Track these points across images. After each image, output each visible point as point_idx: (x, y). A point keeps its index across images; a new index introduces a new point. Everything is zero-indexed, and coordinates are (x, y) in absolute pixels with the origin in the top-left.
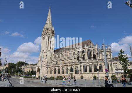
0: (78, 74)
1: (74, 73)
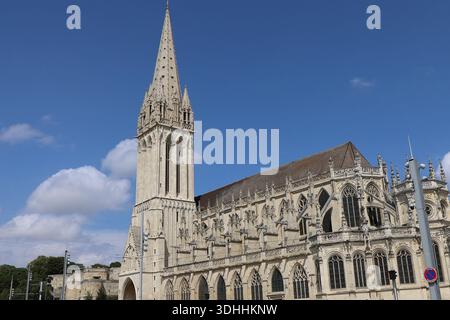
1: (288, 293)
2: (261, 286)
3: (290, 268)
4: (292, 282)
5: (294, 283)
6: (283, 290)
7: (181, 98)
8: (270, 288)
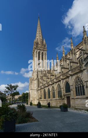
0: (85, 96)
1: (73, 93)
2: (61, 91)
3: (73, 80)
4: (74, 87)
5: (76, 88)
6: (70, 92)
7: (43, 41)
8: (65, 91)
